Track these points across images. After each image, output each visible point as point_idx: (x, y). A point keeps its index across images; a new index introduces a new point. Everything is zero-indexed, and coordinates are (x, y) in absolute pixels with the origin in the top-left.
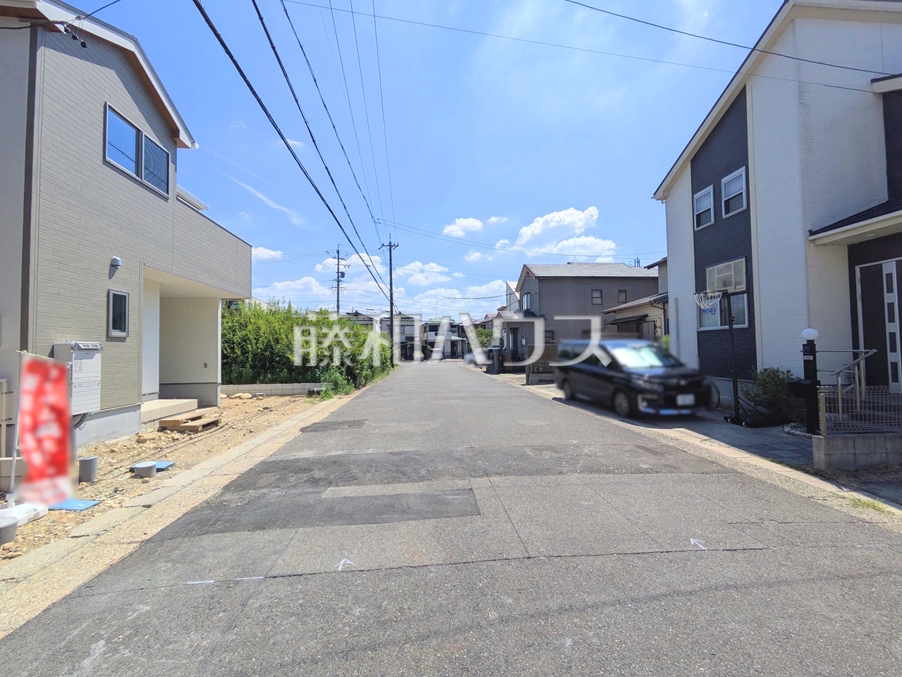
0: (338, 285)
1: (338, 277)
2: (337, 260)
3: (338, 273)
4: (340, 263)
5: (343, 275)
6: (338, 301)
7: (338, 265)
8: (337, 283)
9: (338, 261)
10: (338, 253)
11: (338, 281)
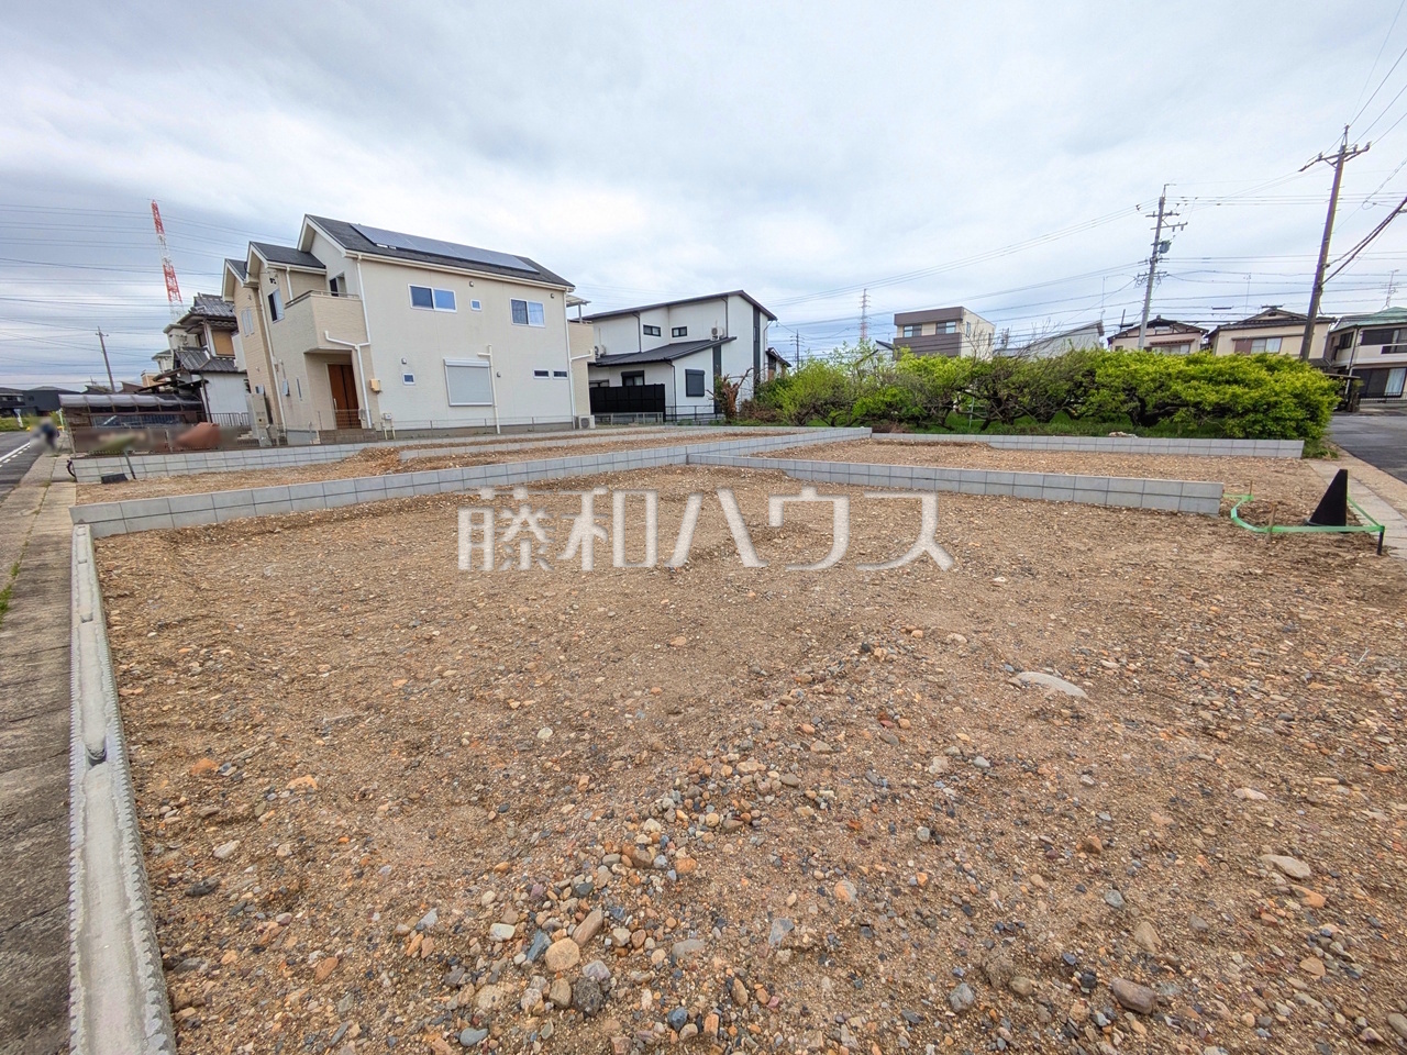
0: (1152, 269)
1: (1155, 253)
2: (1157, 218)
3: (1156, 245)
4: (1163, 224)
5: (1165, 246)
6: (1148, 300)
7: (1159, 227)
8: (1149, 266)
9: (1160, 221)
10: (1161, 204)
11: (1154, 261)
